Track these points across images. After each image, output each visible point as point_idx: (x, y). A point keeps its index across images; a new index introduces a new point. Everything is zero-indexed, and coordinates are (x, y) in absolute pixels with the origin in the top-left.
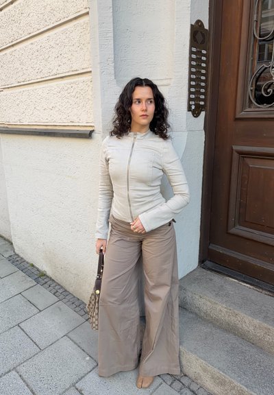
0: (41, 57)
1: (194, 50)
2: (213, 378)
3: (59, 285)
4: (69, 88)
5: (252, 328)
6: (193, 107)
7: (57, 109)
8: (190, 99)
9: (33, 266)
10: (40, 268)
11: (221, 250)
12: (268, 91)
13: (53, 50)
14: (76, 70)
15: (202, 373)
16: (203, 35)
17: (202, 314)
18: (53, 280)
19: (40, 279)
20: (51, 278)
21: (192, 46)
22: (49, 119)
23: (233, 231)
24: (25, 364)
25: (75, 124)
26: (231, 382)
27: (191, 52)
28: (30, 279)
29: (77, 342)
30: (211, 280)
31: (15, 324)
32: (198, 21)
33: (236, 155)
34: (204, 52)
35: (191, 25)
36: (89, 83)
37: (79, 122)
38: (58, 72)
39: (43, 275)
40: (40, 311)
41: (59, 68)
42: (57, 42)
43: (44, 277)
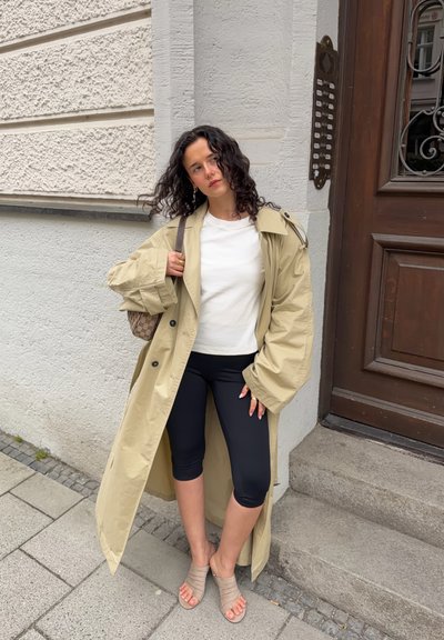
0: (45, 80)
1: (320, 82)
2: (372, 599)
3: (77, 471)
4: (104, 135)
5: (420, 516)
6: (317, 173)
7: (77, 170)
8: (313, 161)
9: (20, 441)
10: (36, 444)
11: (352, 396)
12: (430, 151)
13: (72, 69)
14: (121, 107)
15: (353, 594)
16: (331, 60)
17: (337, 500)
18: (64, 464)
19: (39, 464)
20: (59, 460)
21: (317, 76)
22: (61, 186)
23: (374, 365)
24: (49, 615)
25: (115, 197)
26: (404, 603)
27: (316, 87)
28: (20, 465)
29: (134, 567)
30: (343, 445)
31: (12, 546)
32: (326, 38)
33: (378, 249)
34: (332, 86)
35: (318, 44)
36: (146, 130)
37: (123, 194)
38: (82, 107)
39: (43, 455)
40: (54, 520)
41: (84, 101)
42: (82, 56)
43: (46, 460)
